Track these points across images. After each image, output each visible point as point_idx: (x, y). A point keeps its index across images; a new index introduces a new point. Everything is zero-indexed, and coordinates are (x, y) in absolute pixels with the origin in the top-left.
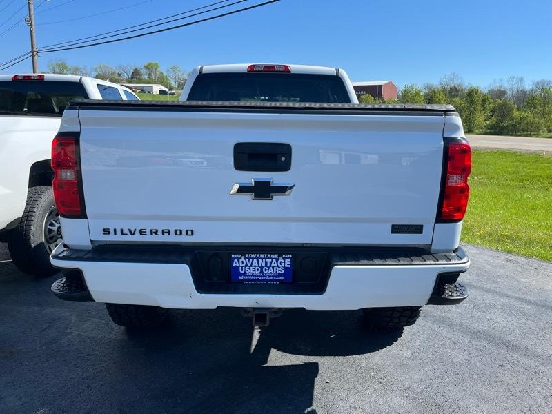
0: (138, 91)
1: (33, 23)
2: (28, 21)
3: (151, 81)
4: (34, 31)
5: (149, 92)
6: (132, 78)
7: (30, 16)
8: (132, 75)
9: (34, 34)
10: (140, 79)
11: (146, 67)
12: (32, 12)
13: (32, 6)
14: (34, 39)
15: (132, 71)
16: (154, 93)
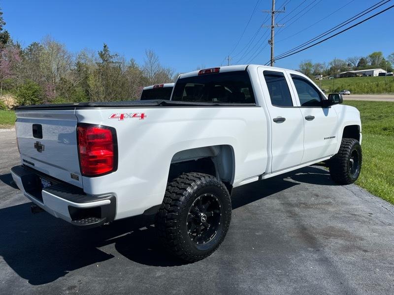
0: (361, 75)
1: (273, 42)
2: (270, 42)
3: (373, 66)
4: (273, 47)
5: (370, 75)
6: (358, 66)
7: (272, 38)
8: (359, 64)
9: (273, 49)
10: (364, 66)
11: (371, 56)
12: (273, 36)
13: (273, 32)
14: (273, 52)
15: (359, 61)
16: (374, 76)
